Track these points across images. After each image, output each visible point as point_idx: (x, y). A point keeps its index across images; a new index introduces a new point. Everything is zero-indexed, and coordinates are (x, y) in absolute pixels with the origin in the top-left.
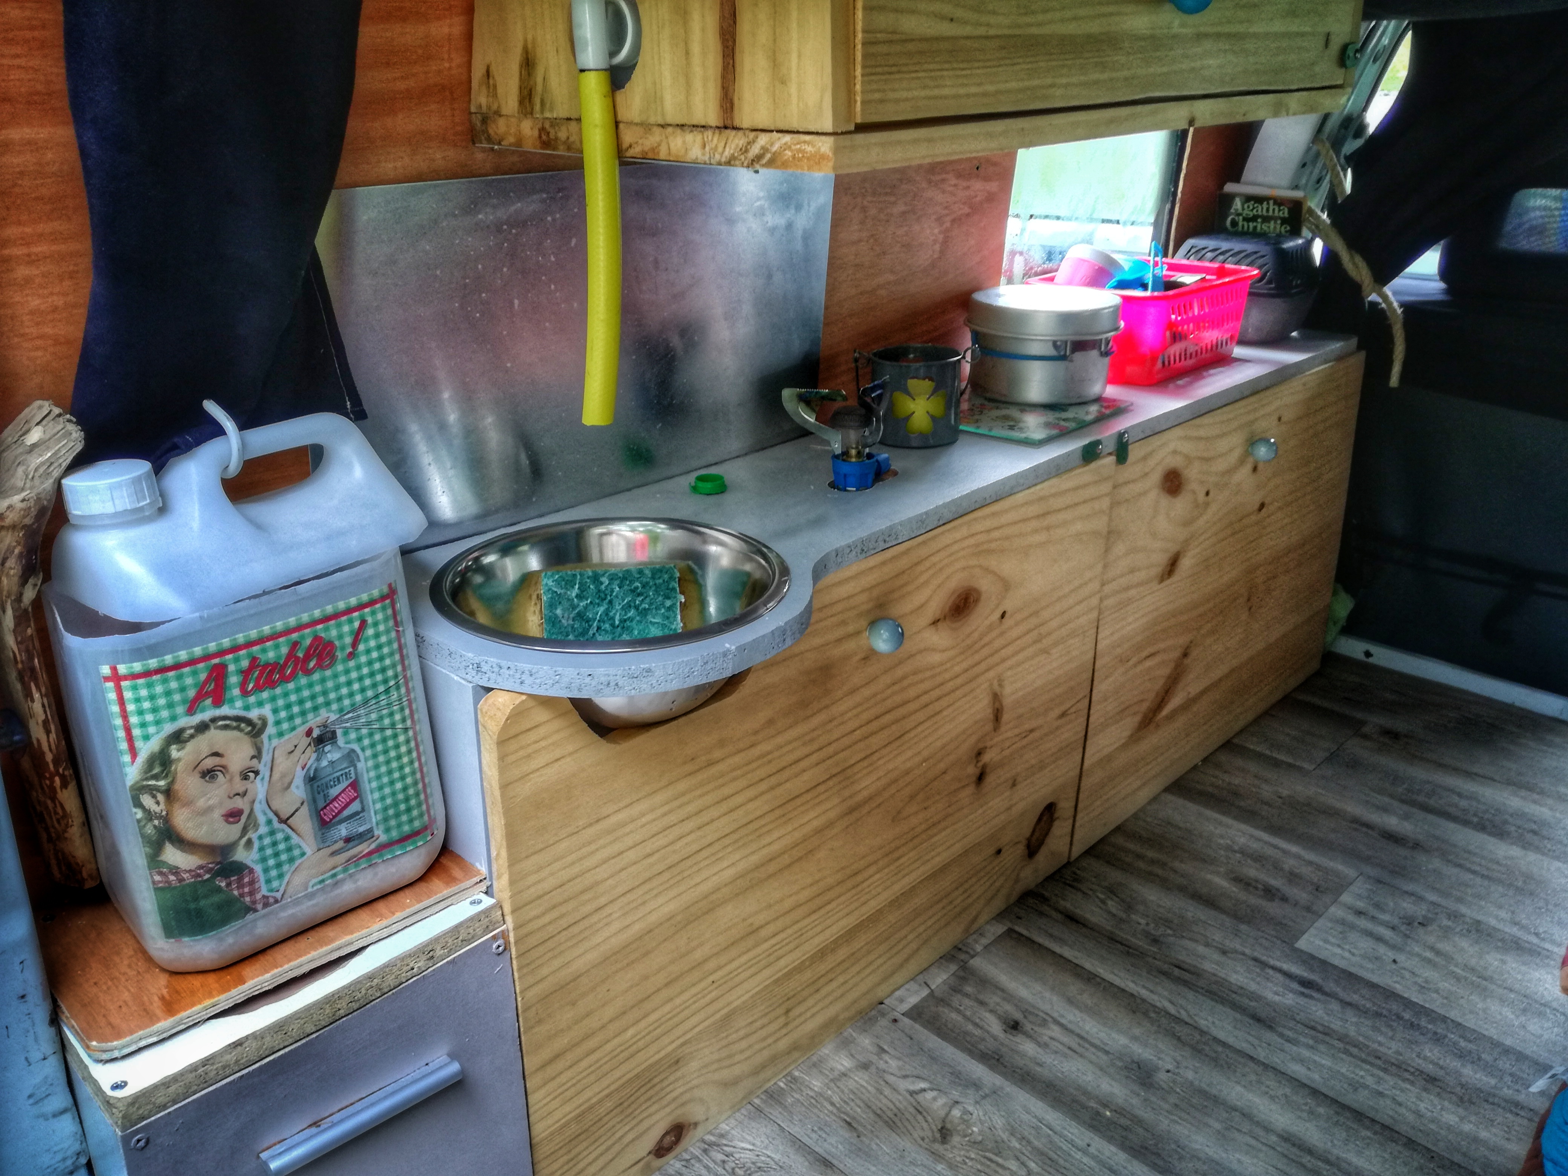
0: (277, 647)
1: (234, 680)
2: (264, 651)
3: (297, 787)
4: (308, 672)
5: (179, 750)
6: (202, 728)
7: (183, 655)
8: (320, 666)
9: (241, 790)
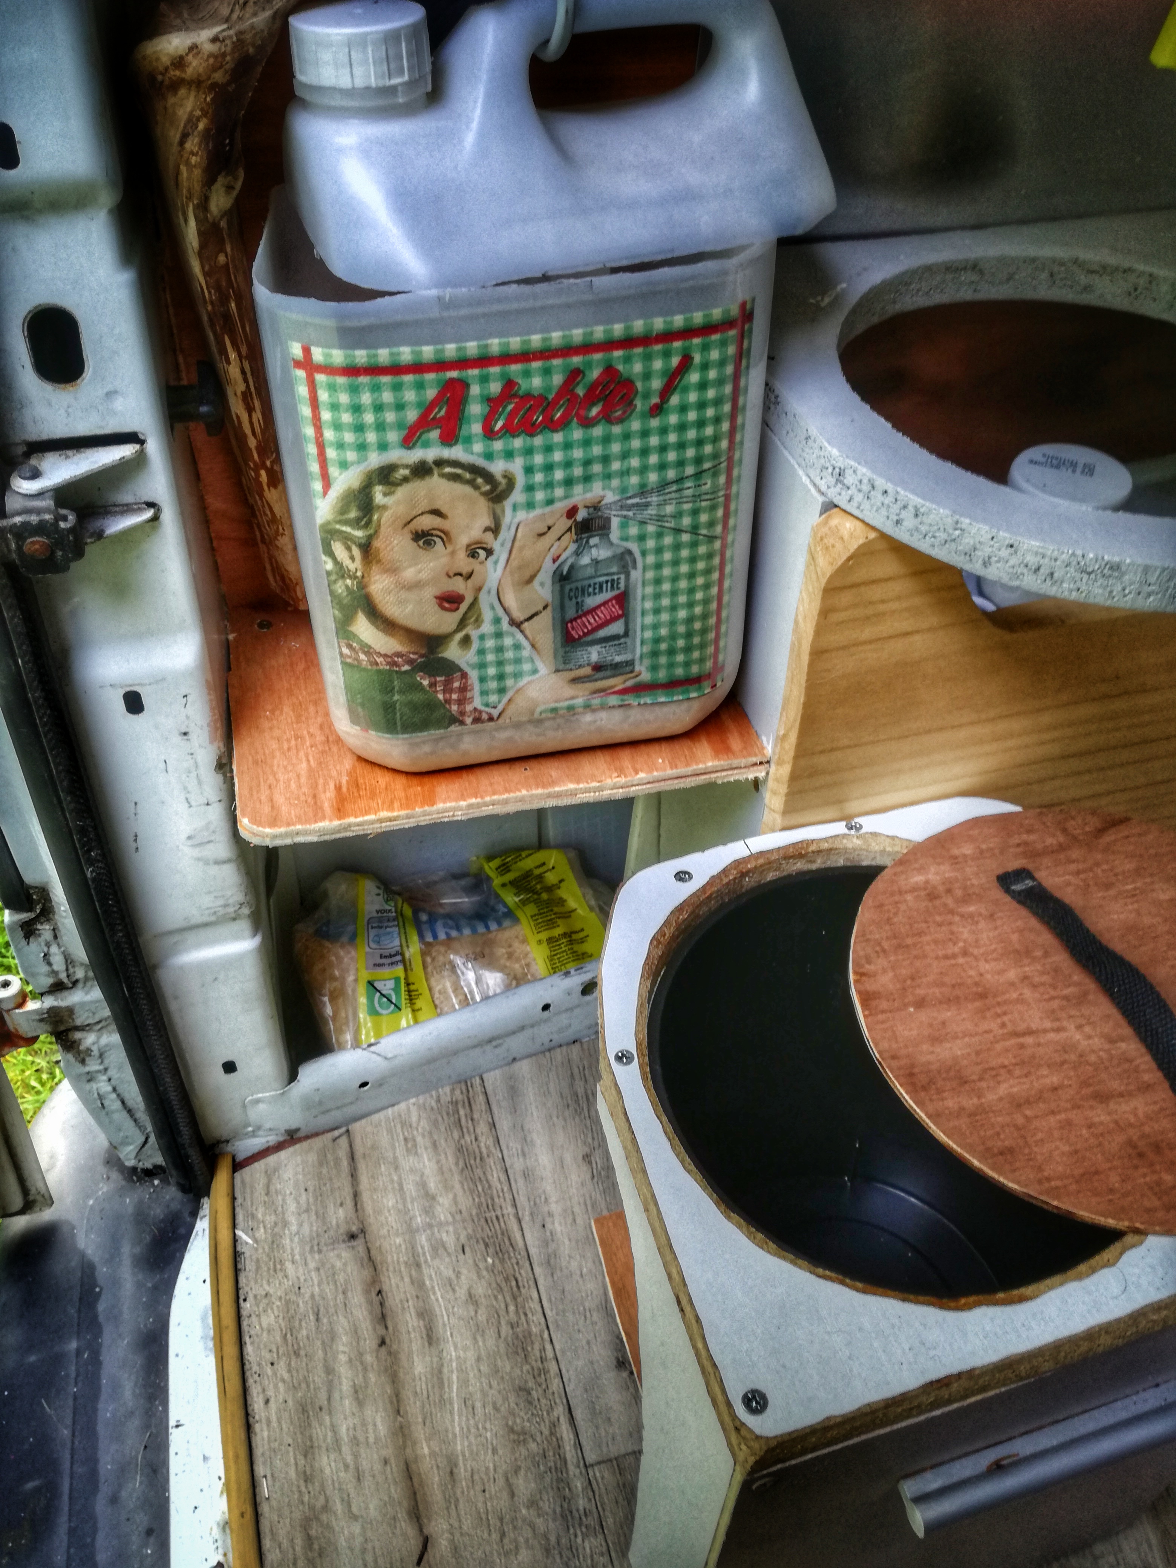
0: (547, 372)
1: (476, 409)
2: (527, 374)
3: (542, 584)
4: (587, 423)
5: (385, 495)
6: (421, 470)
7: (406, 354)
8: (607, 417)
9: (465, 570)
